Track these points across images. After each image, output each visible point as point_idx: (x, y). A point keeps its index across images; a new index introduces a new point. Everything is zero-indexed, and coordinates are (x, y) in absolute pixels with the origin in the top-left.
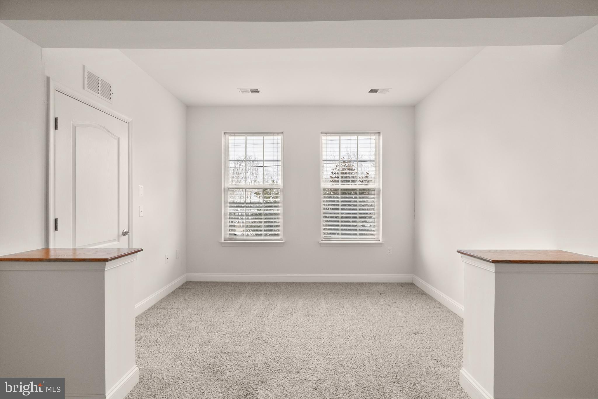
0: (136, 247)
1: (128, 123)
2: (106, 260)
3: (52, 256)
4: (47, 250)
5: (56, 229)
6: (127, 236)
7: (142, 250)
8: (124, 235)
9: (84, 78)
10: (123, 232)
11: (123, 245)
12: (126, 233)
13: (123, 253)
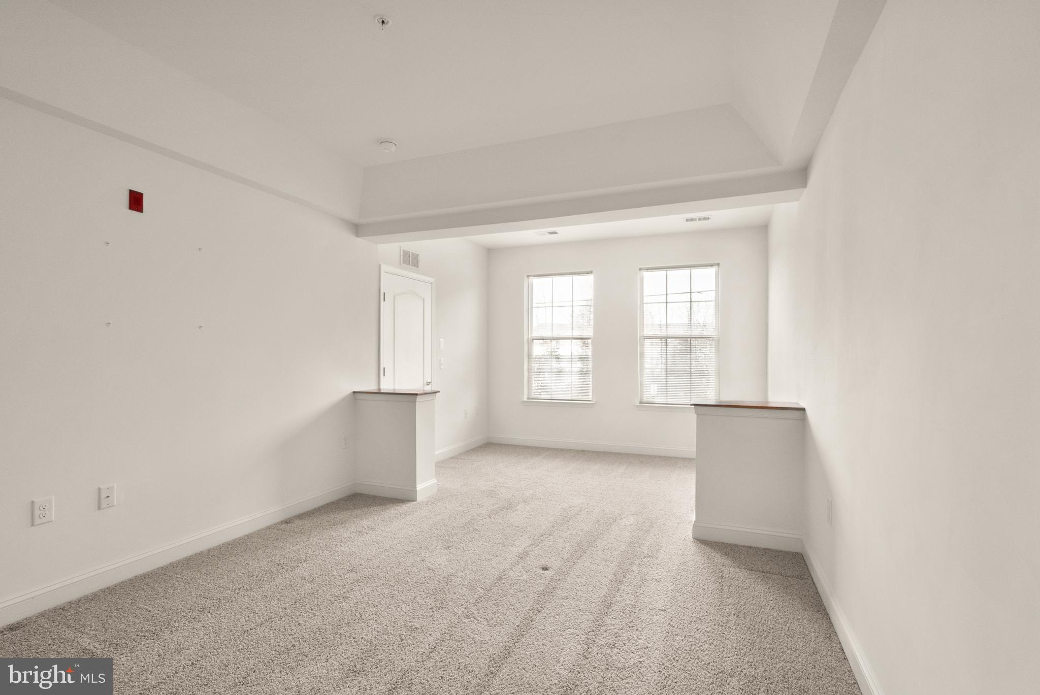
0: (436, 390)
1: (431, 283)
2: (416, 394)
3: (382, 391)
4: (380, 389)
5: (384, 375)
6: (430, 385)
7: (439, 392)
8: (428, 385)
9: (400, 256)
10: (427, 382)
11: (428, 389)
12: (430, 383)
13: (427, 392)
